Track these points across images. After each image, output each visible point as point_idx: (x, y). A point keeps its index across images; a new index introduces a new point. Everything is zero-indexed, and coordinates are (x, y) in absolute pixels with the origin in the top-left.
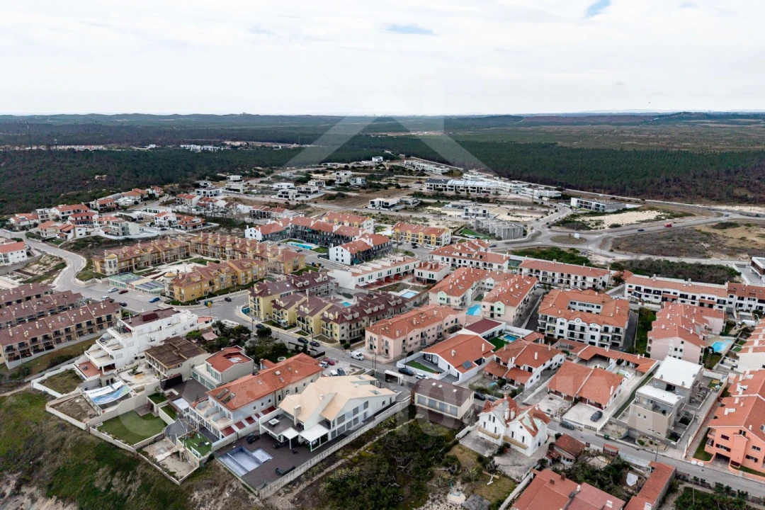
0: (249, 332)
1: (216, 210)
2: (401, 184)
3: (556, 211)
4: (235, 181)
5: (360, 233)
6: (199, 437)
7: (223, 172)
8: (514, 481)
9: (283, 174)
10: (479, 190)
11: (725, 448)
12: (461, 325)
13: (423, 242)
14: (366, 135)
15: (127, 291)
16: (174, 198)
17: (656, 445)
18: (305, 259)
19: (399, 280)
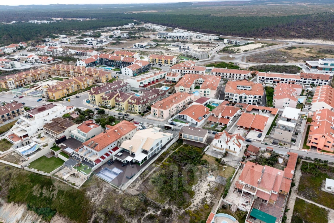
0: (93, 112)
1: (58, 53)
2: (146, 36)
3: (219, 46)
4: (64, 38)
5: (135, 60)
7: (56, 33)
8: (234, 167)
9: (86, 33)
10: (183, 37)
11: (315, 143)
12: (192, 101)
13: (164, 63)
14: (122, 13)
15: (23, 97)
16: (34, 48)
17: (286, 145)
18: (111, 74)
19: (159, 82)
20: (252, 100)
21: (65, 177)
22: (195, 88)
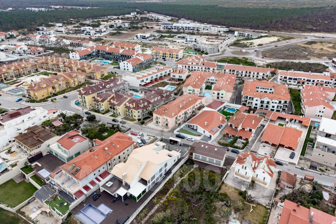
0: (82, 118)
1: (50, 43)
2: (149, 26)
3: (229, 38)
4: (60, 27)
5: (136, 54)
7: (52, 22)
8: (265, 207)
9: (85, 22)
10: (189, 28)
12: (203, 105)
13: (169, 57)
14: (125, 2)
15: (1, 95)
16: (25, 37)
17: (329, 170)
18: (107, 70)
19: (163, 80)
20: (276, 105)
21: (33, 216)
22: (206, 89)
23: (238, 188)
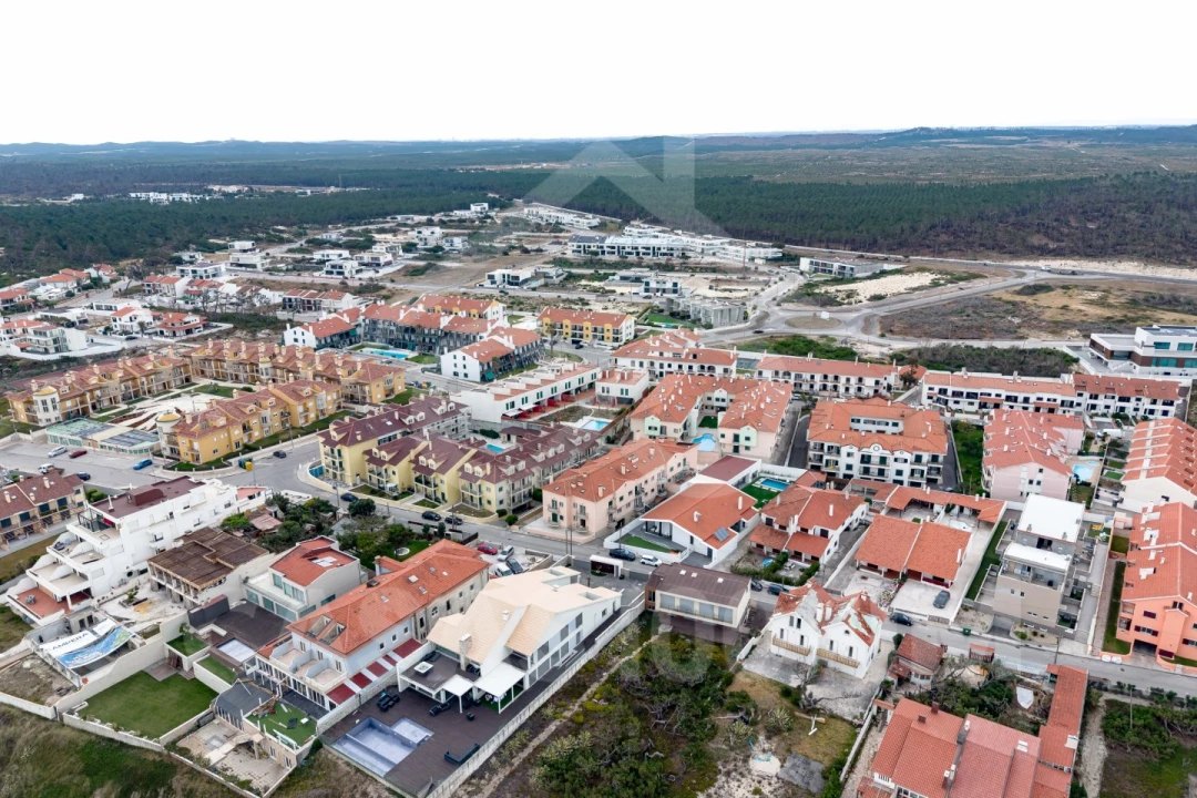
0: (334, 510)
1: (223, 301)
2: (529, 247)
3: (781, 279)
4: (245, 251)
5: (490, 328)
6: (286, 710)
7: (218, 236)
8: (851, 723)
9: (324, 236)
10: (656, 251)
11: (1149, 631)
12: (691, 469)
13: (591, 337)
14: (450, 170)
15: (85, 453)
16: (140, 283)
17: (1042, 636)
18: (403, 375)
19: (572, 401)
20: (907, 469)
22: (701, 425)
23: (782, 680)
